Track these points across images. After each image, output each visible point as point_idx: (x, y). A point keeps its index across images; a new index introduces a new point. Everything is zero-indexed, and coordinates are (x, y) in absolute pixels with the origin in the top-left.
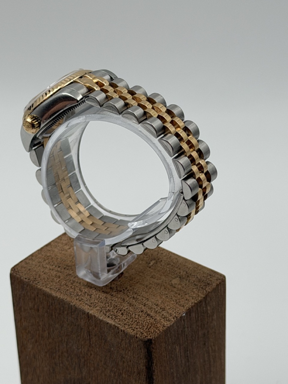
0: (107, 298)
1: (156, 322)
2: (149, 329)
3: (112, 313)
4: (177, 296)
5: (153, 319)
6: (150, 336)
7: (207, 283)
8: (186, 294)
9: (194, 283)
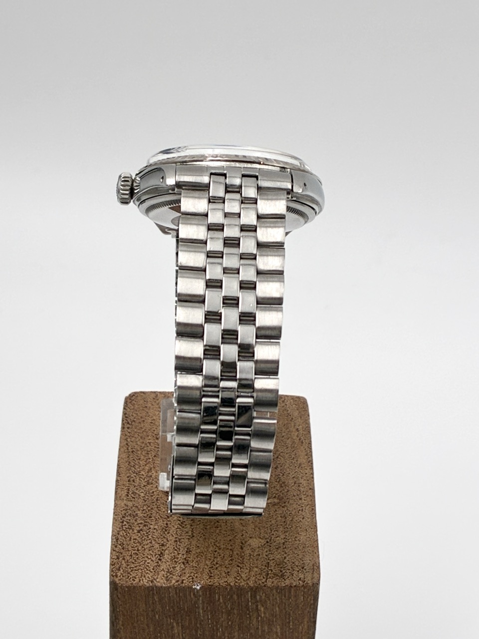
0: (157, 500)
1: (153, 569)
2: (132, 571)
3: (132, 521)
4: (226, 560)
5: (158, 562)
6: (120, 580)
7: (284, 573)
8: (238, 566)
9: (269, 561)
